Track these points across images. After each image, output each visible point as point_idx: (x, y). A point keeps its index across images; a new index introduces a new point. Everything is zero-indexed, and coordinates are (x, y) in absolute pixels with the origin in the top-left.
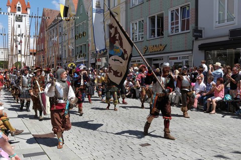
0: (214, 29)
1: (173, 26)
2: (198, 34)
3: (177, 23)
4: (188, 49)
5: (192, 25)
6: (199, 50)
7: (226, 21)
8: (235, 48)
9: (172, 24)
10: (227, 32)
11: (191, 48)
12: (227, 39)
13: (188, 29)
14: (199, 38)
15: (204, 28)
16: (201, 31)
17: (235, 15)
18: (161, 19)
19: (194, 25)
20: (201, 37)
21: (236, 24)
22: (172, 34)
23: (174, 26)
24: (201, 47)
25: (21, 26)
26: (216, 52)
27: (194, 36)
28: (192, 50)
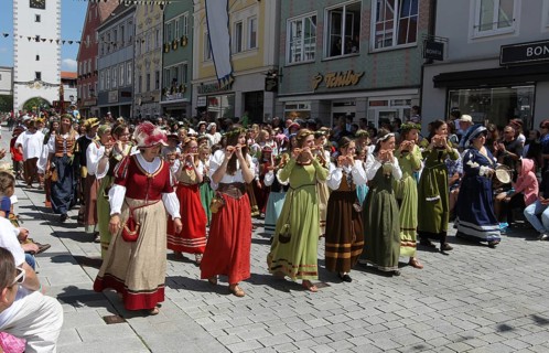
0: (470, 42)
1: (379, 33)
2: (434, 50)
3: (390, 25)
4: (410, 84)
5: (422, 33)
6: (435, 86)
7: (495, 26)
8: (509, 87)
9: (379, 27)
10: (497, 51)
11: (417, 82)
12: (495, 65)
13: (412, 39)
14: (436, 62)
15: (447, 40)
16: (440, 47)
17: (517, 13)
18: (355, 14)
19: (426, 32)
20: (441, 58)
21: (517, 34)
22: (377, 50)
23: (383, 32)
24: (440, 81)
25: (41, 19)
26: (467, 93)
27: (427, 56)
28: (420, 87)
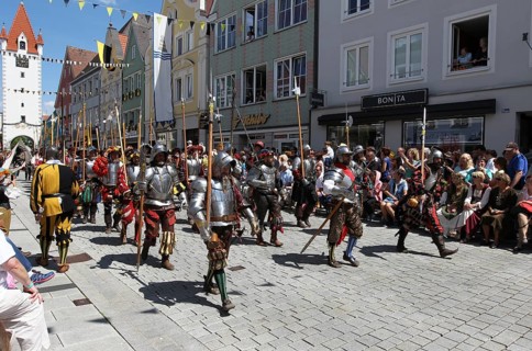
0: (341, 93)
1: (280, 87)
2: (317, 99)
3: (287, 82)
5: (309, 87)
6: (319, 124)
7: (357, 83)
8: (369, 124)
9: (279, 83)
10: (359, 100)
11: (307, 122)
12: (358, 109)
14: (319, 107)
15: (326, 92)
16: (321, 97)
17: (370, 75)
18: (262, 73)
19: (311, 86)
20: (322, 104)
21: (371, 89)
22: (279, 99)
23: (283, 86)
24: (323, 121)
27: (313, 103)
28: (309, 125)
